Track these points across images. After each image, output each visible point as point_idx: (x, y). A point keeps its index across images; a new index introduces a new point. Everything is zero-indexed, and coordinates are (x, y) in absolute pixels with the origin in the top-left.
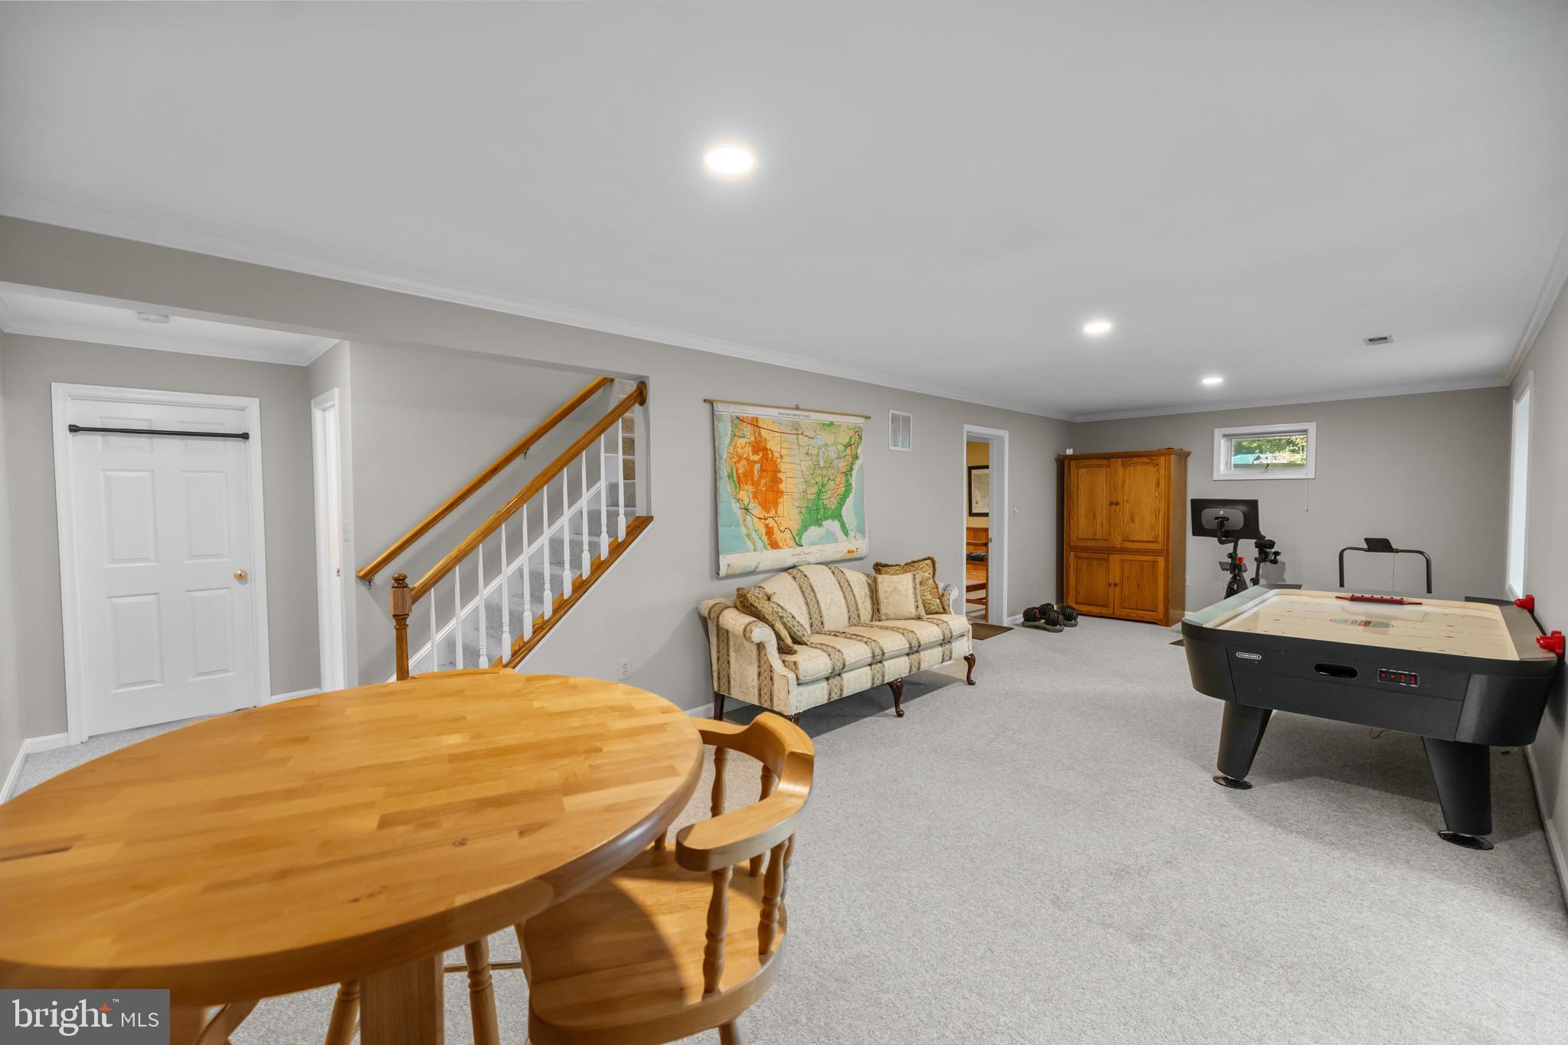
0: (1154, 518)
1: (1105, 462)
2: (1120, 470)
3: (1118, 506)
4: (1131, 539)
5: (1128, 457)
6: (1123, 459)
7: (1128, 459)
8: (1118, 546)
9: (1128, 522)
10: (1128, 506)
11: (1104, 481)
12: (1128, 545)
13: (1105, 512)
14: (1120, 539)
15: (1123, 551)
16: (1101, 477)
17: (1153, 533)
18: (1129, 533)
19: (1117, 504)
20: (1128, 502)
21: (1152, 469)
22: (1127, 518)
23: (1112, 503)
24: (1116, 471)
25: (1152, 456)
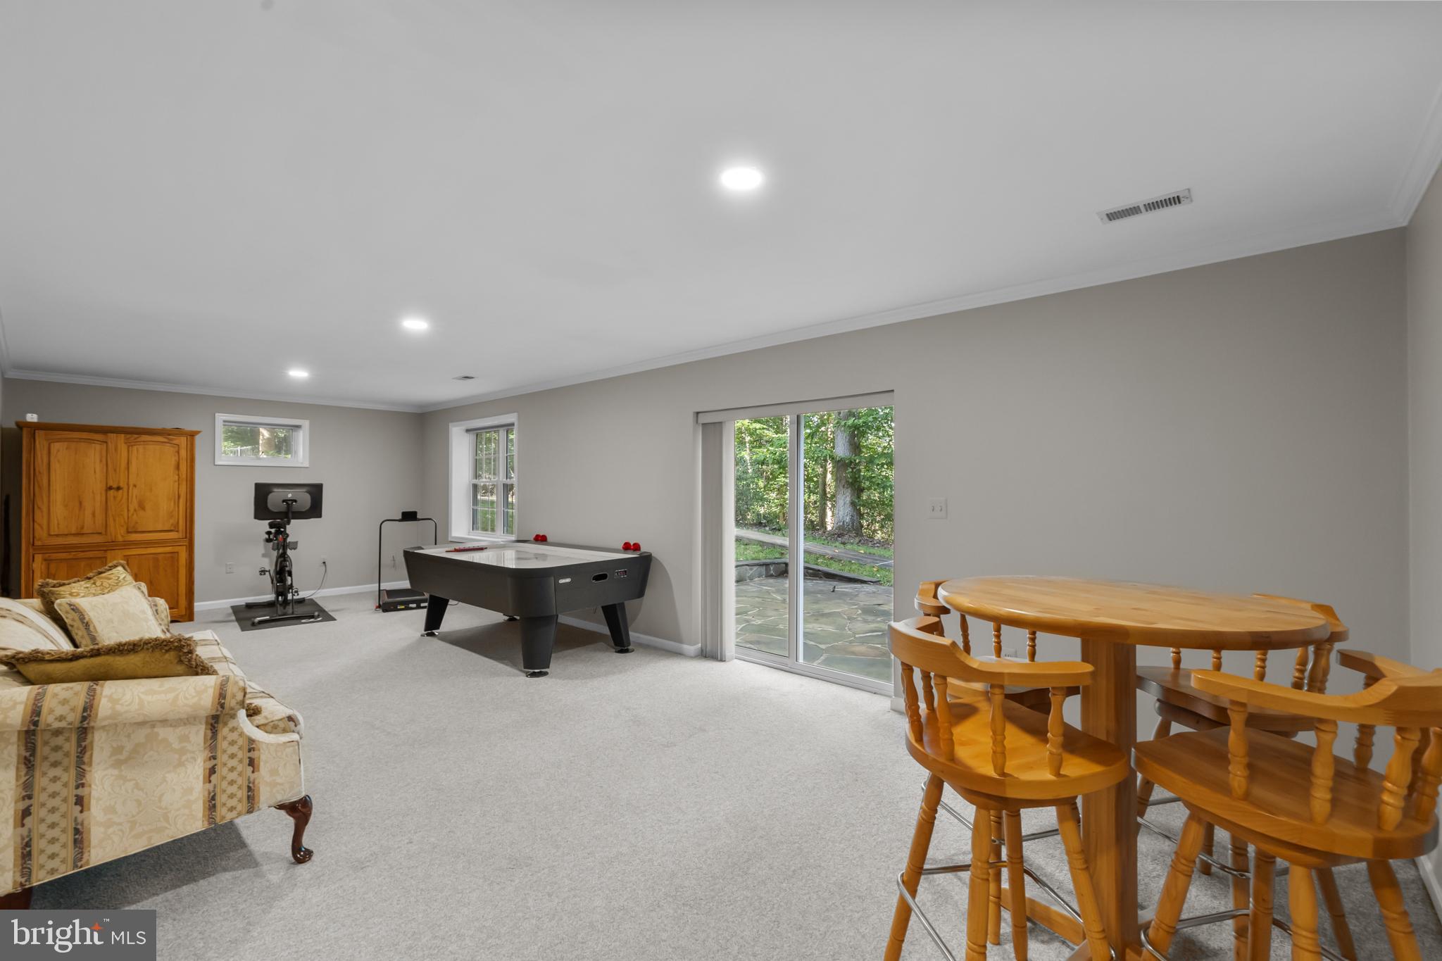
0: (172, 504)
1: (100, 437)
2: (123, 448)
3: (121, 491)
4: (140, 530)
5: (134, 433)
6: (128, 436)
7: (136, 436)
8: (120, 539)
9: (135, 510)
10: (135, 492)
11: (98, 460)
12: (134, 537)
13: (98, 498)
14: (123, 531)
15: (127, 545)
16: (92, 458)
17: (172, 521)
18: (137, 523)
19: (119, 488)
20: (135, 486)
21: (168, 449)
22: (134, 504)
23: (111, 488)
24: (116, 450)
25: (169, 435)
